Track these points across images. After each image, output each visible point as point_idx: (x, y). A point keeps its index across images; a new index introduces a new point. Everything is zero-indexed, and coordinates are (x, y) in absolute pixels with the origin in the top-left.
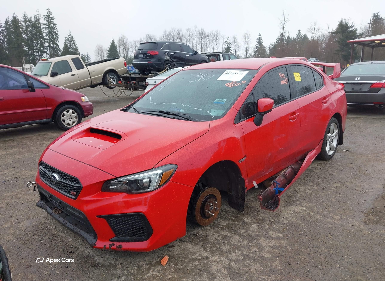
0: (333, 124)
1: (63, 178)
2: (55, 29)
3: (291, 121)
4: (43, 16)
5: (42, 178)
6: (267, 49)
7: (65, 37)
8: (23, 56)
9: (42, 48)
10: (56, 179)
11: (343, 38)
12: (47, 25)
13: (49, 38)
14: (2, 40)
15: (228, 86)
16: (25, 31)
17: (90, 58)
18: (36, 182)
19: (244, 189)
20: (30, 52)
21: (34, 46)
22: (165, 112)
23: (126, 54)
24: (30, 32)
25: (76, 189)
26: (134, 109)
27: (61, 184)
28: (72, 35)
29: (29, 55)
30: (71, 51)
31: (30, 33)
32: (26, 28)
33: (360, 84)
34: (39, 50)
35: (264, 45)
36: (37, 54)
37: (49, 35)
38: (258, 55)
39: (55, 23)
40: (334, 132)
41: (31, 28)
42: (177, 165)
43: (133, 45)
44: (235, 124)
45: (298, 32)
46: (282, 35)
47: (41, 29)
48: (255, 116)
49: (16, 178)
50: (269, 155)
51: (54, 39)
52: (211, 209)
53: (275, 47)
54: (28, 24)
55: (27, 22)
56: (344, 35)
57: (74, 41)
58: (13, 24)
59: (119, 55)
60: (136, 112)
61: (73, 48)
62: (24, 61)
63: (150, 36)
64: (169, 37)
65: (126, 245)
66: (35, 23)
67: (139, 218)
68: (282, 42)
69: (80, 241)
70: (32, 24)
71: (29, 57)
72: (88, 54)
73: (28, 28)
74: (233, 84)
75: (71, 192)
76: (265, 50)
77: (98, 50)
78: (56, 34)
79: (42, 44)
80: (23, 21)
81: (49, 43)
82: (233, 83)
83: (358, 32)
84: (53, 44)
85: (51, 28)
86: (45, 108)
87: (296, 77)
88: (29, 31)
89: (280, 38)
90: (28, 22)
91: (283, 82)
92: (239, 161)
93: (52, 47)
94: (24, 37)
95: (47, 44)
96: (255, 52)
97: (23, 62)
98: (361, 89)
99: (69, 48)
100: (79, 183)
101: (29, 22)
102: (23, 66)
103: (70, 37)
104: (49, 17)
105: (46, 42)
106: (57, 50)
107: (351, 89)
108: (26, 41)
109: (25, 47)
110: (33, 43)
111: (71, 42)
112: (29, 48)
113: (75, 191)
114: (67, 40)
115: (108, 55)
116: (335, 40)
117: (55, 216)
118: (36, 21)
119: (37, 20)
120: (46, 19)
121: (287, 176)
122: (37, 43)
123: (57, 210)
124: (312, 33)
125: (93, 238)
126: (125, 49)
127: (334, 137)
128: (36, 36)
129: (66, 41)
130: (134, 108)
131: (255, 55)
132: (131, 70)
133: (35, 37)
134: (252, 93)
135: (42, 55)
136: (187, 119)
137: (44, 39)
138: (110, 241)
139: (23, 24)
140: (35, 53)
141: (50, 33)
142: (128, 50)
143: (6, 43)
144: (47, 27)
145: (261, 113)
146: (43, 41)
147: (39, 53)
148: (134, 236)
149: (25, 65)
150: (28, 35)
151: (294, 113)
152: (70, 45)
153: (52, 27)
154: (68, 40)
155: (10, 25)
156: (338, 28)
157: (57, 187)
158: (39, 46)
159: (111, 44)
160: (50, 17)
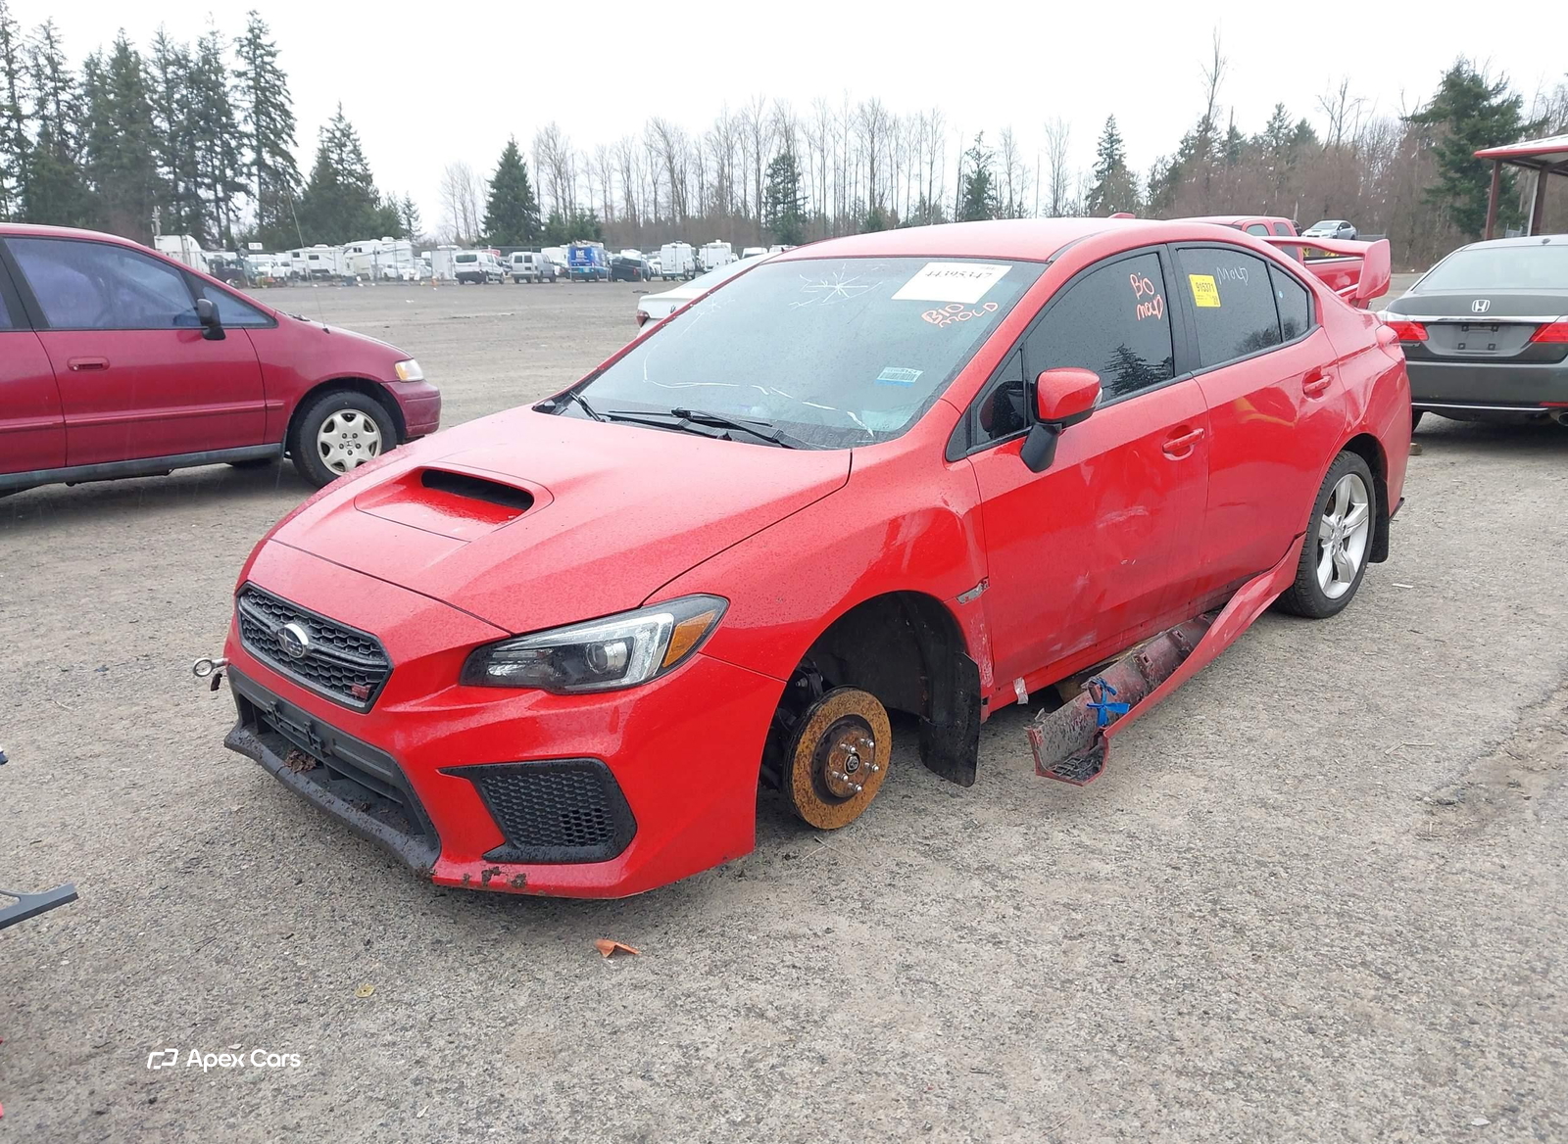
0: (1349, 477)
1: (324, 637)
2: (280, 93)
3: (1170, 457)
4: (235, 40)
5: (247, 644)
6: (1143, 182)
7: (322, 128)
8: (153, 204)
9: (229, 172)
10: (300, 642)
11: (1457, 137)
12: (249, 76)
13: (257, 130)
14: (73, 137)
15: (931, 321)
16: (163, 102)
17: (417, 213)
18: (227, 660)
19: (976, 700)
20: (182, 185)
21: (199, 163)
22: (696, 414)
23: (564, 200)
24: (184, 104)
25: (370, 675)
26: (583, 403)
27: (315, 660)
28: (347, 120)
29: (179, 198)
30: (343, 183)
31: (182, 112)
32: (167, 88)
33: (1490, 328)
34: (216, 180)
35: (1130, 164)
36: (210, 195)
37: (258, 120)
38: (1104, 206)
39: (278, 69)
40: (1350, 508)
41: (186, 87)
42: (729, 600)
43: (592, 161)
44: (948, 461)
45: (1276, 111)
46: (1206, 124)
47: (226, 94)
48: (1028, 433)
49: (146, 656)
50: (1081, 582)
51: (278, 135)
52: (852, 767)
53: (1175, 174)
54: (174, 72)
55: (169, 63)
56: (1463, 125)
57: (357, 143)
58: (118, 74)
59: (536, 202)
60: (591, 415)
61: (351, 173)
62: (158, 224)
63: (661, 126)
64: (741, 128)
65: (540, 876)
66: (200, 71)
67: (587, 777)
68: (1207, 152)
69: (378, 868)
70: (190, 73)
71: (178, 205)
72: (409, 196)
73: (172, 88)
74: (952, 314)
75: (350, 688)
76: (1134, 184)
77: (452, 179)
78: (287, 114)
79: (230, 154)
80: (153, 62)
81: (258, 150)
82: (950, 310)
83: (1527, 114)
84: (273, 154)
85: (264, 90)
86: (260, 404)
87: (1201, 293)
88: (177, 102)
89: (1196, 135)
90: (174, 65)
91: (1144, 310)
92: (960, 598)
93: (269, 167)
94: (156, 127)
95: (248, 156)
96: (1093, 195)
97: (155, 226)
98: (1491, 347)
99: (337, 173)
100: (379, 654)
101: (181, 66)
102: (156, 241)
103: (338, 125)
104: (254, 44)
105: (244, 145)
106: (288, 177)
107: (1453, 348)
108: (166, 143)
109: (161, 167)
110: (193, 147)
111: (345, 145)
112: (177, 170)
113: (368, 683)
114: (330, 138)
115: (491, 199)
116: (1429, 144)
117: (291, 778)
118: (206, 60)
119: (210, 57)
120: (245, 54)
121: (1147, 664)
122: (210, 149)
123: (301, 755)
124: (1332, 118)
125: (425, 848)
126: (559, 180)
127: (1351, 529)
128: (207, 122)
129: (325, 144)
130: (584, 399)
131: (1090, 207)
132: (583, 264)
133: (200, 127)
134: (1019, 347)
135: (227, 199)
136: (773, 441)
137: (237, 135)
138: (485, 858)
139: (157, 72)
140: (203, 193)
141: (260, 108)
142: (572, 183)
143: (86, 149)
144: (249, 87)
145: (1051, 422)
146: (233, 143)
147: (216, 191)
148: (569, 841)
149: (161, 237)
150: (175, 118)
151: (1182, 429)
152: (341, 161)
153: (267, 85)
154: (331, 140)
155: (102, 78)
156: (1440, 98)
157: (299, 673)
158: (217, 163)
159: (504, 155)
160: (261, 46)
